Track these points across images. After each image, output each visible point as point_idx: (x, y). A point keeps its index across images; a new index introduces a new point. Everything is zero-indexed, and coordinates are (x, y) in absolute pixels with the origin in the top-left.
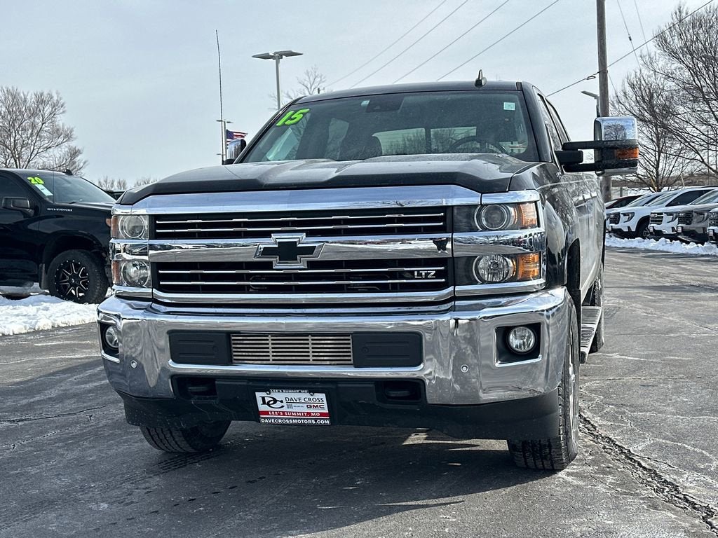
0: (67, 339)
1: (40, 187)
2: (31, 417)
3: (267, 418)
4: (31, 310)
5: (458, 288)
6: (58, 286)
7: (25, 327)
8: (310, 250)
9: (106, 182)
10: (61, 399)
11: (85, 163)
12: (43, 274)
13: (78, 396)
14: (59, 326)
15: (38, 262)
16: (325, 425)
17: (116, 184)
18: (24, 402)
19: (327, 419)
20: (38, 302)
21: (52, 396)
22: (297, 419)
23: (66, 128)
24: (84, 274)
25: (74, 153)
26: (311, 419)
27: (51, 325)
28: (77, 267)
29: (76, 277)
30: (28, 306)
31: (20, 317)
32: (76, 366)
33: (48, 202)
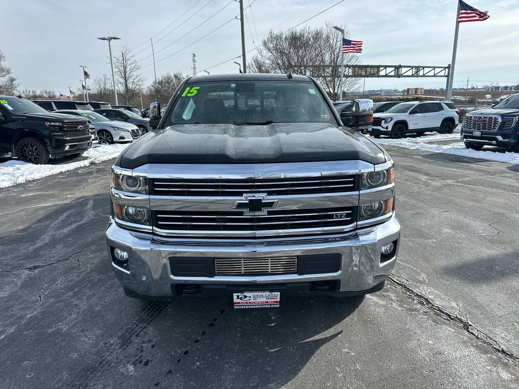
0: (37, 190)
1: (6, 105)
2: (41, 264)
3: (239, 306)
4: (10, 169)
5: (359, 223)
6: (22, 155)
7: (11, 183)
8: (270, 204)
9: (26, 91)
10: (53, 243)
11: (18, 85)
12: (14, 149)
13: (62, 240)
14: (29, 180)
15: (11, 144)
16: (276, 308)
17: (31, 92)
18: (31, 248)
19: (278, 304)
20: (13, 165)
21: (47, 241)
22: (259, 305)
23: (6, 68)
24: (36, 149)
25: (12, 80)
26: (268, 305)
27: (24, 180)
28: (32, 146)
29: (32, 151)
30: (8, 167)
31: (6, 175)
32: (51, 213)
33: (11, 113)
